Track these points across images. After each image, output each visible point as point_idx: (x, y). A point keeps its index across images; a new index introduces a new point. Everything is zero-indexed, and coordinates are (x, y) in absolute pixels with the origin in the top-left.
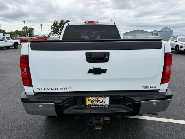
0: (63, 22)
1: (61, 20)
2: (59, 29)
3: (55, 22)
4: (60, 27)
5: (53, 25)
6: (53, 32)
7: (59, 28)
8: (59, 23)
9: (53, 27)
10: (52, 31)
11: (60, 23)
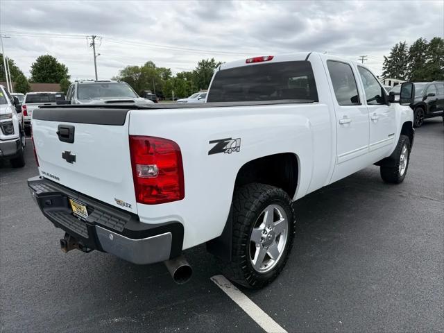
0: (422, 44)
1: (416, 40)
2: (408, 65)
3: (397, 47)
4: (410, 59)
5: (390, 55)
6: (387, 75)
7: (407, 62)
8: (407, 49)
9: (389, 59)
10: (386, 70)
11: (411, 48)
